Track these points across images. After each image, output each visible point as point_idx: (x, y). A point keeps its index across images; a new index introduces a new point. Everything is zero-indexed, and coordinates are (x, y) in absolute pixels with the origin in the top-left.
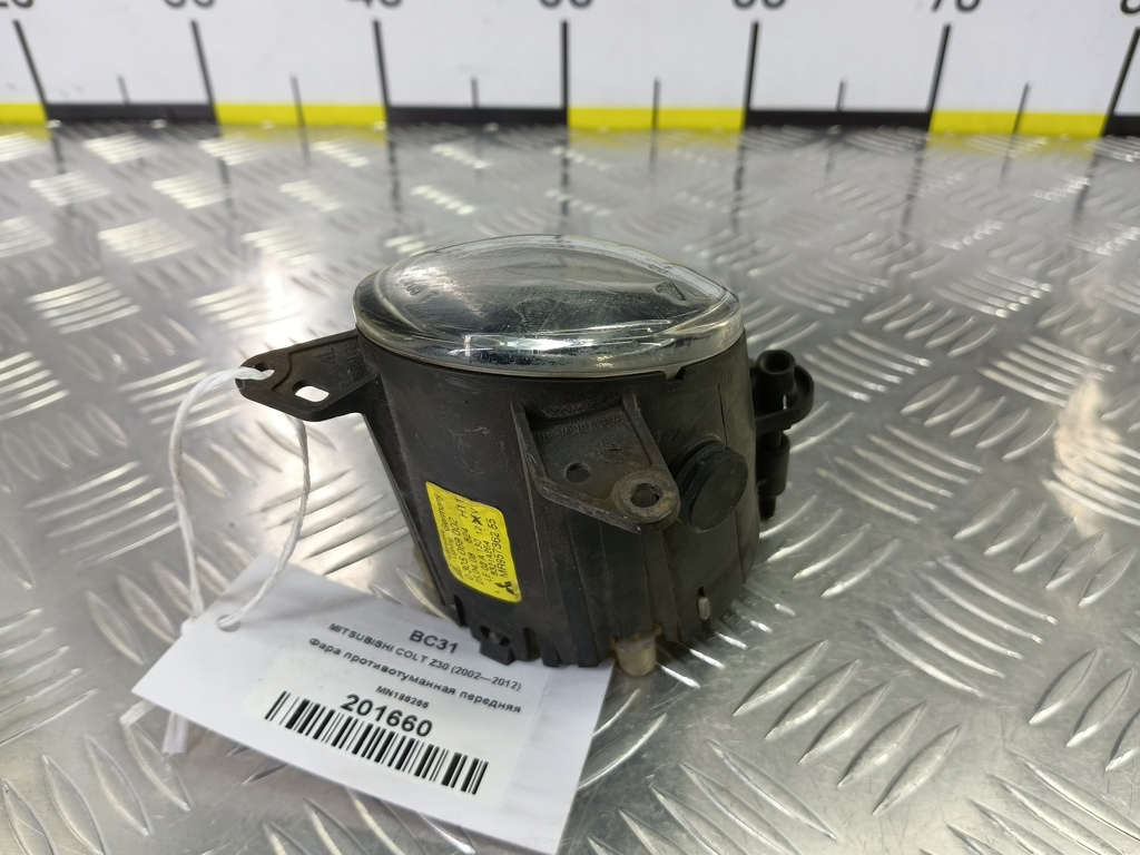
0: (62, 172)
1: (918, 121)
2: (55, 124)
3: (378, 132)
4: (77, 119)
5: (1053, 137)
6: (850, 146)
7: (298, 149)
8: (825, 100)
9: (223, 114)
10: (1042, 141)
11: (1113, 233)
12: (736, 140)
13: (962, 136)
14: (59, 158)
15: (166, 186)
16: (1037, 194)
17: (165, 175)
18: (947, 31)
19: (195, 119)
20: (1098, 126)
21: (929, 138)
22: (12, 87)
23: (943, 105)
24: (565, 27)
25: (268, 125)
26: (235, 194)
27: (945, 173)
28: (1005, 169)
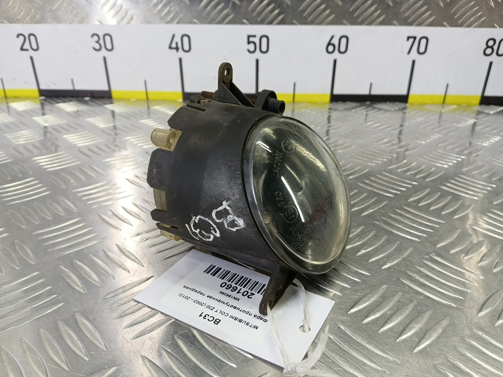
0: (44, 114)
1: (403, 99)
2: (43, 98)
3: (180, 102)
4: (51, 96)
5: (459, 105)
6: (375, 108)
7: (146, 108)
8: (365, 91)
9: (114, 95)
10: (455, 106)
11: (488, 138)
12: (328, 106)
13: (421, 105)
14: (43, 108)
15: (91, 120)
16: (455, 125)
17: (91, 116)
18: (414, 62)
19: (103, 97)
20: (478, 101)
21: (407, 105)
22: (26, 82)
23: (412, 93)
24: (257, 61)
25: (133, 99)
26: (118, 124)
27: (414, 117)
28: (440, 117)
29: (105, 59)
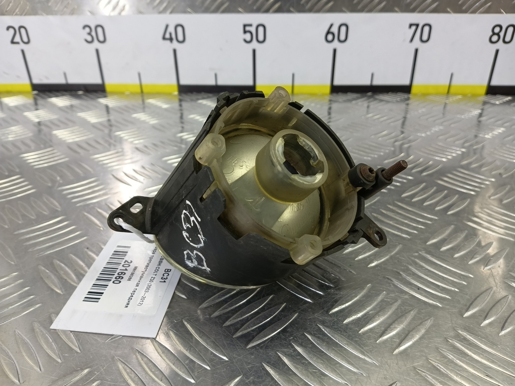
0: (37, 109)
1: (406, 90)
2: (35, 92)
3: (175, 95)
4: (44, 90)
5: (465, 95)
6: (376, 99)
7: (140, 102)
8: (366, 82)
9: (108, 89)
10: (460, 97)
11: (492, 130)
12: (328, 98)
13: (425, 95)
14: (36, 104)
15: (82, 115)
16: (459, 116)
17: (82, 111)
18: (417, 51)
19: (96, 90)
20: (484, 90)
21: (411, 96)
22: (18, 77)
23: (415, 83)
24: (254, 51)
25: (127, 93)
26: (112, 118)
27: (417, 108)
28: (445, 107)
29: (97, 51)
